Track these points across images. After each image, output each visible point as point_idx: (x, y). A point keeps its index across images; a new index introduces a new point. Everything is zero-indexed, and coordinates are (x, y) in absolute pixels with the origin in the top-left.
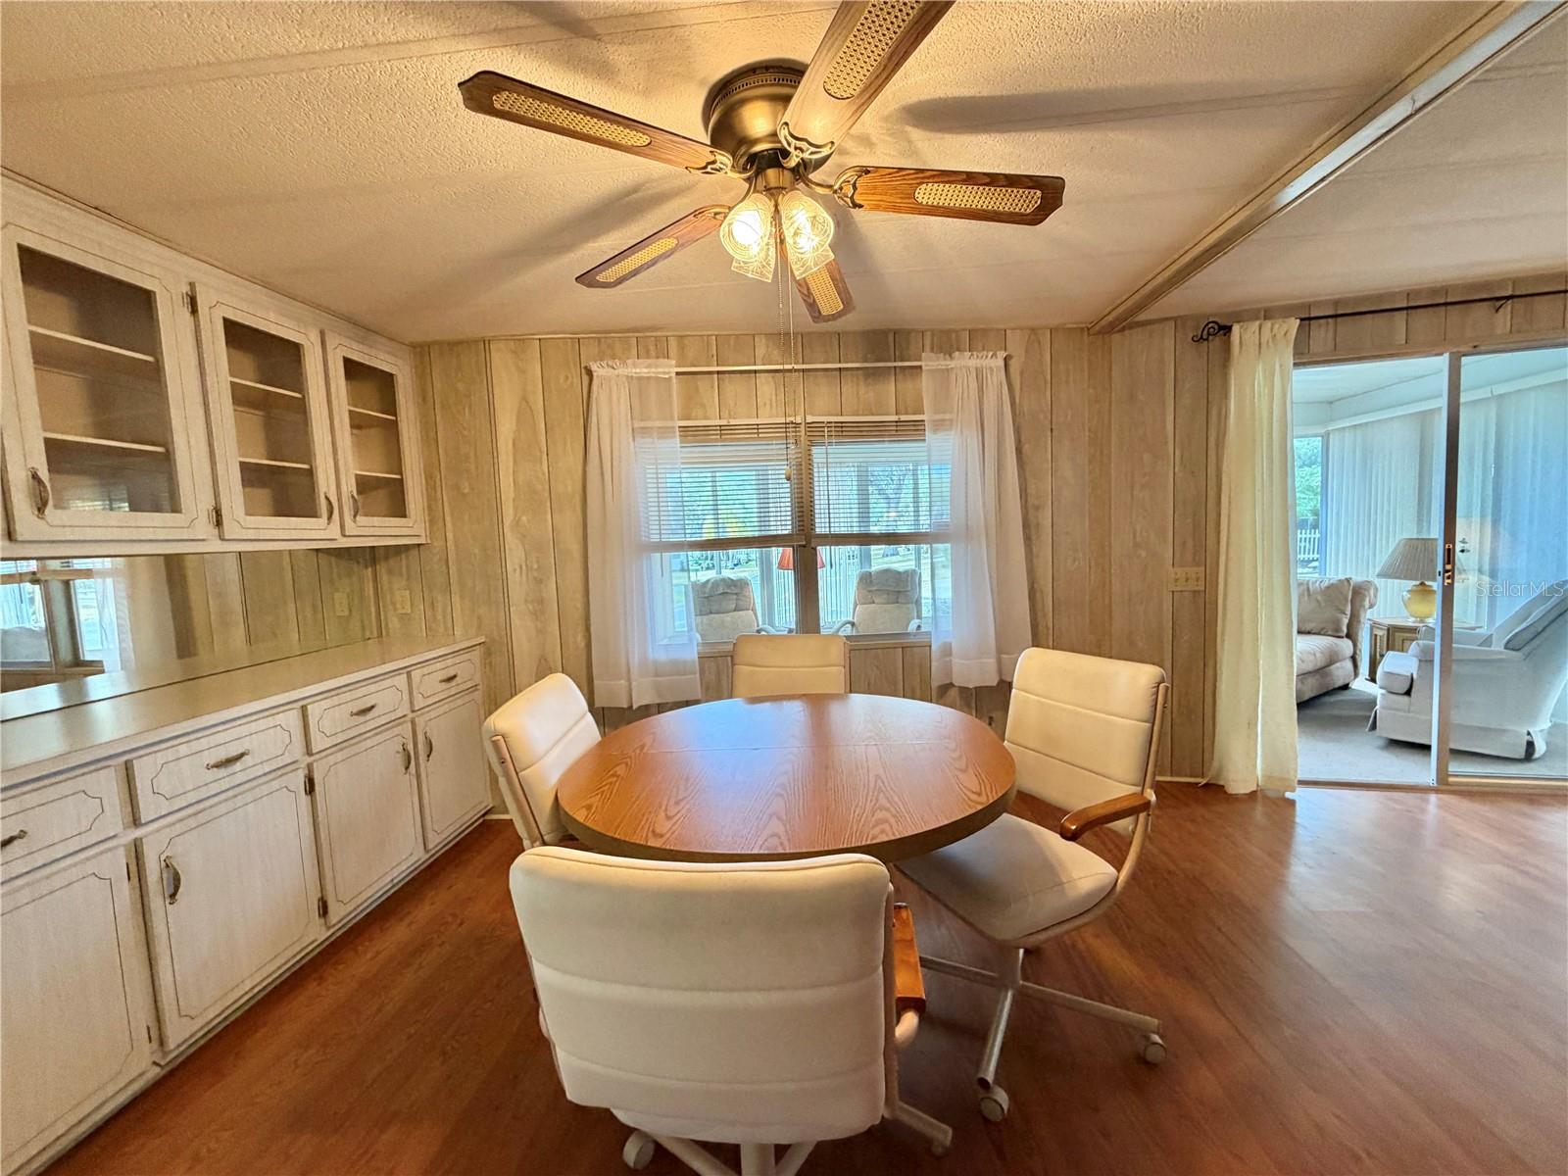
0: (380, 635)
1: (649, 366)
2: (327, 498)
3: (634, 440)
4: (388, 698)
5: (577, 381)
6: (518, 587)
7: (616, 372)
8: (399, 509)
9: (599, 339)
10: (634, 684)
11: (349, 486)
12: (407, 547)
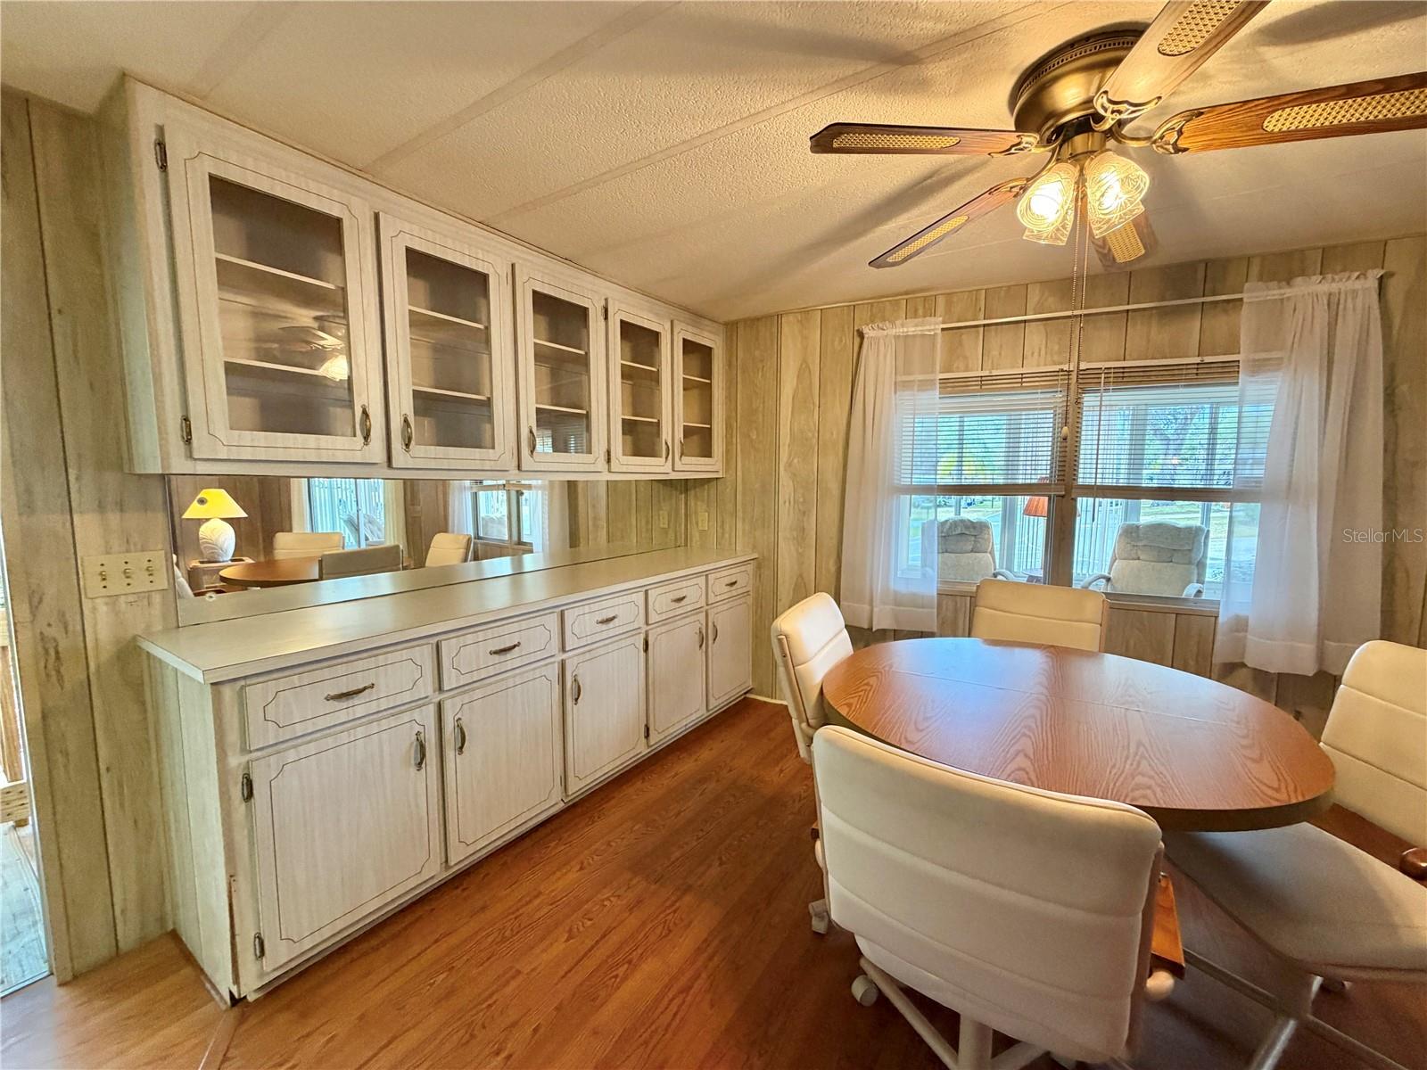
0: (686, 545)
1: (916, 326)
2: (666, 443)
3: (895, 393)
4: (694, 593)
5: (850, 341)
6: (786, 517)
7: (885, 332)
8: (706, 452)
9: (872, 304)
10: (875, 610)
11: (680, 435)
12: (709, 480)
